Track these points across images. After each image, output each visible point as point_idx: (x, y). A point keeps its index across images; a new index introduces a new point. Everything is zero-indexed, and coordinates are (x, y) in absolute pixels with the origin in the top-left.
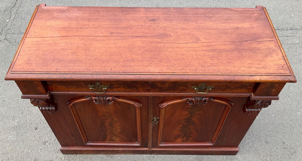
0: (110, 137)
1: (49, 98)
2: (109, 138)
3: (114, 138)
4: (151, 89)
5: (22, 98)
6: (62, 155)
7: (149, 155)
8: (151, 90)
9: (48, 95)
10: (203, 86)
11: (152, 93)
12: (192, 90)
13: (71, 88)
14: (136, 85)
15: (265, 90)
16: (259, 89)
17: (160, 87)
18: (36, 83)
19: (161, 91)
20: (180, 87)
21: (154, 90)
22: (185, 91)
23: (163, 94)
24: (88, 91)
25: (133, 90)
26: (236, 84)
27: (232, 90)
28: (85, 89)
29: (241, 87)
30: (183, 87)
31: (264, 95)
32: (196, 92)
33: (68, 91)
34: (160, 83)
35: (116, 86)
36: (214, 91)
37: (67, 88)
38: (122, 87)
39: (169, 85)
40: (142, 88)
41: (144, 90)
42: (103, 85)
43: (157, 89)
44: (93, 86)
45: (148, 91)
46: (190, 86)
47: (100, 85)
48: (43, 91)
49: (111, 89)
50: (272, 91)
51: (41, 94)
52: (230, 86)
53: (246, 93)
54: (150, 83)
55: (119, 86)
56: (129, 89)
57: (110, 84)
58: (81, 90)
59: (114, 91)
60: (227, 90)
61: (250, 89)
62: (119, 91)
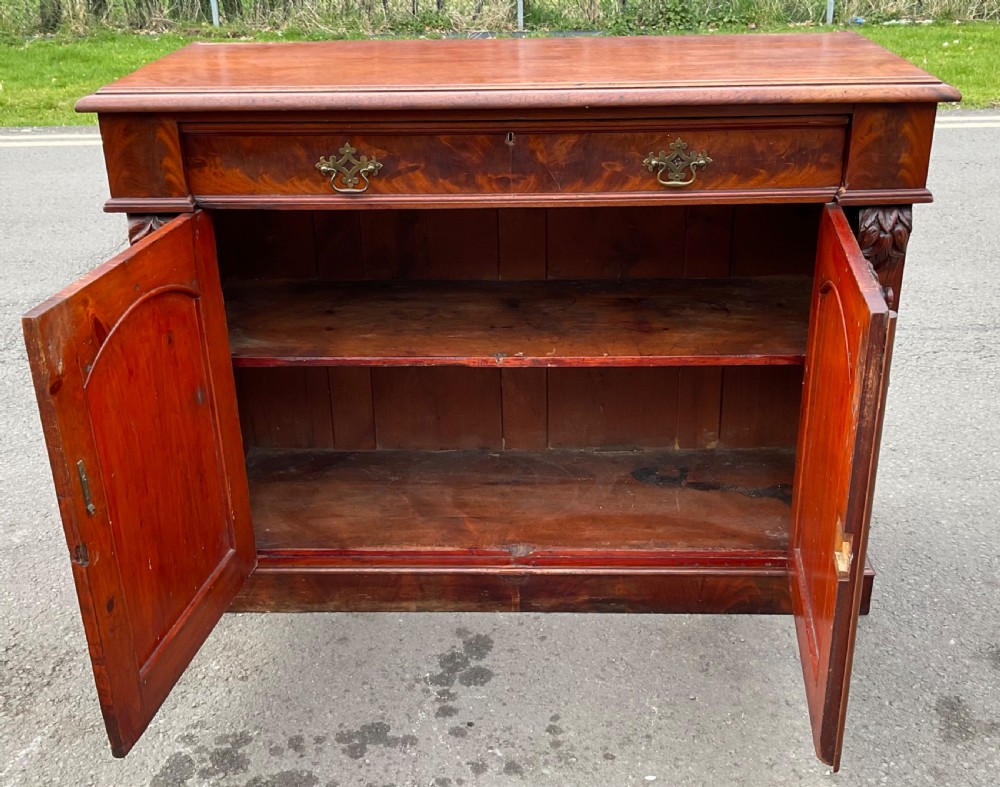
1: (191, 205)
4: (515, 176)
5: (109, 209)
7: (518, 614)
8: (514, 181)
9: (187, 201)
10: (678, 156)
11: (516, 197)
12: (645, 179)
13: (262, 179)
14: (466, 155)
15: (875, 157)
16: (854, 151)
17: (542, 165)
18: (163, 135)
19: (546, 186)
20: (604, 164)
21: (522, 182)
22: (622, 185)
23: (554, 197)
24: (314, 193)
25: (457, 183)
26: (782, 144)
27: (772, 176)
28: (307, 181)
29: (800, 157)
30: (615, 166)
31: (879, 185)
32: (657, 183)
33: (252, 194)
34: (542, 146)
35: (402, 165)
36: (715, 184)
37: (252, 178)
38: (422, 171)
39: (569, 153)
40: (485, 173)
41: (490, 181)
42: (364, 158)
43: (532, 179)
44: (331, 163)
45: (505, 186)
46: (637, 160)
47: (354, 161)
48: (177, 177)
49: (388, 181)
50: (901, 161)
51: (170, 196)
52: (762, 153)
53: (822, 187)
54: (511, 144)
55: (411, 165)
56: (445, 179)
57: (385, 154)
58: (294, 185)
59: (397, 192)
60: (757, 174)
61: (829, 166)
62: (413, 190)
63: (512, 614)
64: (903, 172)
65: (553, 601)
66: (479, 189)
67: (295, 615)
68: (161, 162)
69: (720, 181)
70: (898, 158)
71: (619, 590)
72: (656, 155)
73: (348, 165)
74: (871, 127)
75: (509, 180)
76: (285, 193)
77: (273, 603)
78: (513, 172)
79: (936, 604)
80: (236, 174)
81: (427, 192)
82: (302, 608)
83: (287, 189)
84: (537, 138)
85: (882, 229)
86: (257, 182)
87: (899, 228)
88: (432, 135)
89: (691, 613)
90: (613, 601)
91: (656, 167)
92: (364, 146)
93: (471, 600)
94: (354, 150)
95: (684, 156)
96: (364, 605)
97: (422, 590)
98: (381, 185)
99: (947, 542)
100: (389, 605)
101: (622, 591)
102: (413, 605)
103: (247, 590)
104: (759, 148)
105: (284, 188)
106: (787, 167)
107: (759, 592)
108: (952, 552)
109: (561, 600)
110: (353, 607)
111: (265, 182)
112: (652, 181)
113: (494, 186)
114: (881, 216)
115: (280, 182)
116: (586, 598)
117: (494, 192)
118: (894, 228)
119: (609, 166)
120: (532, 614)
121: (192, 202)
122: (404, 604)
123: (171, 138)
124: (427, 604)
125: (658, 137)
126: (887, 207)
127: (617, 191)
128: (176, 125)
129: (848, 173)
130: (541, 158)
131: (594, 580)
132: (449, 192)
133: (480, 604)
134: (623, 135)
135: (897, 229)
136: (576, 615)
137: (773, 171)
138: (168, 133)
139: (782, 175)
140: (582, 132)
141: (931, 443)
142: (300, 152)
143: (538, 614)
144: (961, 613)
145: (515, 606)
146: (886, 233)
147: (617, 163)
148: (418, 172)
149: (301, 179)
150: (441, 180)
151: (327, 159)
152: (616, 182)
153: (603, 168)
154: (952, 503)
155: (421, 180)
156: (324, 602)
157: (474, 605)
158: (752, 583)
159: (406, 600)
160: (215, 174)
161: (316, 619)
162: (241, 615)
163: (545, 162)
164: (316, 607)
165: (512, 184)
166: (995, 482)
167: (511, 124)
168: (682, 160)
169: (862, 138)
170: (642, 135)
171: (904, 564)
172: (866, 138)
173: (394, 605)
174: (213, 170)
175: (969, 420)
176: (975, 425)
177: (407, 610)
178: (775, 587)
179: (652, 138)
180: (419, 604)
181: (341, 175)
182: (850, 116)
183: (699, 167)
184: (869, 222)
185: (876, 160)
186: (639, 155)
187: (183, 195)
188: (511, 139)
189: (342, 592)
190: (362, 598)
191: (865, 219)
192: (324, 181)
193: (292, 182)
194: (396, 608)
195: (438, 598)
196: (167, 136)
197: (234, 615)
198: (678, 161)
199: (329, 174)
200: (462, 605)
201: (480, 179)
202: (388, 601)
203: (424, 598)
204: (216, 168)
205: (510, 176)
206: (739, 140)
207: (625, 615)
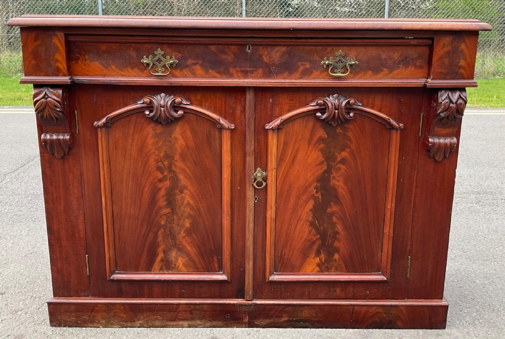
0: (164, 252)
1: (69, 81)
2: (162, 254)
3: (173, 254)
4: (251, 69)
5: (23, 82)
6: (50, 327)
7: (247, 329)
8: (250, 72)
9: (67, 78)
10: (340, 60)
11: (251, 81)
12: (322, 72)
13: (111, 68)
14: (224, 56)
15: (446, 61)
16: (435, 59)
17: (266, 63)
18: (56, 41)
19: (268, 74)
20: (299, 64)
21: (255, 72)
22: (310, 75)
23: (272, 81)
24: (139, 77)
25: (219, 73)
26: (396, 54)
27: (391, 72)
28: (135, 69)
29: (405, 62)
30: (305, 65)
31: (449, 77)
32: (328, 75)
33: (105, 76)
34: (266, 53)
35: (190, 62)
36: (360, 76)
37: (105, 67)
38: (200, 65)
39: (280, 57)
40: (235, 67)
41: (237, 71)
42: (168, 57)
43: (260, 71)
44: (150, 59)
45: (245, 74)
46: (318, 62)
47: (162, 59)
48: (63, 65)
49: (181, 70)
50: (460, 64)
51: (58, 75)
52: (385, 59)
53: (418, 78)
54: (249, 51)
55: (194, 62)
56: (212, 70)
57: (180, 55)
58: (129, 72)
59: (186, 77)
60: (382, 71)
61: (421, 67)
62: (194, 75)
63: (243, 329)
64: (461, 71)
65: (267, 321)
66: (231, 76)
67: (117, 329)
68: (54, 56)
69: (362, 74)
70: (459, 62)
71: (305, 314)
72: (328, 59)
73: (159, 60)
74: (444, 45)
75: (248, 71)
76: (123, 76)
77: (104, 322)
78: (250, 67)
79: (481, 323)
80: (96, 65)
81: (202, 77)
82: (121, 325)
83: (125, 74)
84: (263, 48)
85: (451, 102)
86: (108, 69)
87: (460, 101)
88: (206, 45)
89: (347, 328)
90: (301, 321)
91: (328, 66)
92: (168, 50)
93: (219, 321)
94: (163, 53)
95: (343, 60)
96: (157, 323)
97: (191, 313)
98: (177, 73)
99: (481, 292)
100: (172, 323)
101: (307, 315)
102: (186, 323)
103: (89, 313)
104: (384, 56)
105: (122, 73)
106: (399, 67)
107: (385, 315)
108: (485, 297)
109: (272, 320)
110: (151, 324)
111: (112, 69)
112: (325, 74)
113: (240, 74)
114: (450, 94)
115: (121, 70)
116: (286, 319)
117: (239, 78)
118: (457, 101)
119: (302, 65)
120: (255, 329)
121: (70, 79)
122: (181, 323)
123: (61, 43)
124: (194, 323)
125: (329, 49)
126: (453, 89)
127: (307, 79)
128: (63, 35)
129: (432, 70)
130: (265, 59)
131: (291, 308)
132: (215, 77)
133: (225, 322)
134: (310, 47)
135: (458, 102)
136: (281, 329)
137: (391, 69)
138: (59, 40)
139: (396, 72)
140: (288, 46)
141: (463, 244)
142: (133, 54)
143: (258, 329)
144: (497, 328)
145: (245, 324)
146: (453, 104)
147: (307, 63)
148: (197, 66)
149: (132, 68)
150: (210, 71)
151: (147, 57)
152: (306, 73)
153: (299, 66)
154: (480, 272)
155: (198, 69)
156: (134, 321)
157: (221, 323)
158: (380, 310)
159: (182, 320)
160: (84, 64)
161: (129, 332)
162: (85, 328)
163: (268, 62)
164: (129, 324)
165: (249, 74)
166: (500, 262)
167: (250, 40)
168: (342, 62)
169: (439, 51)
170: (320, 48)
171: (460, 303)
172: (441, 51)
173: (175, 324)
174: (84, 62)
175: (480, 233)
176: (484, 235)
177: (182, 327)
178: (394, 312)
179: (326, 50)
180: (190, 323)
181: (155, 66)
182: (432, 39)
183: (351, 65)
184: (444, 98)
185: (447, 63)
186: (319, 59)
187: (65, 75)
188: (249, 49)
189: (145, 315)
190: (156, 319)
191: (442, 96)
192: (145, 69)
193: (127, 69)
194: (176, 325)
195: (200, 319)
196: (58, 41)
197: (81, 328)
198: (340, 63)
199: (148, 65)
200: (215, 323)
201: (232, 70)
202: (171, 321)
203: (193, 319)
204: (85, 61)
205: (248, 69)
206: (372, 52)
207: (309, 329)
